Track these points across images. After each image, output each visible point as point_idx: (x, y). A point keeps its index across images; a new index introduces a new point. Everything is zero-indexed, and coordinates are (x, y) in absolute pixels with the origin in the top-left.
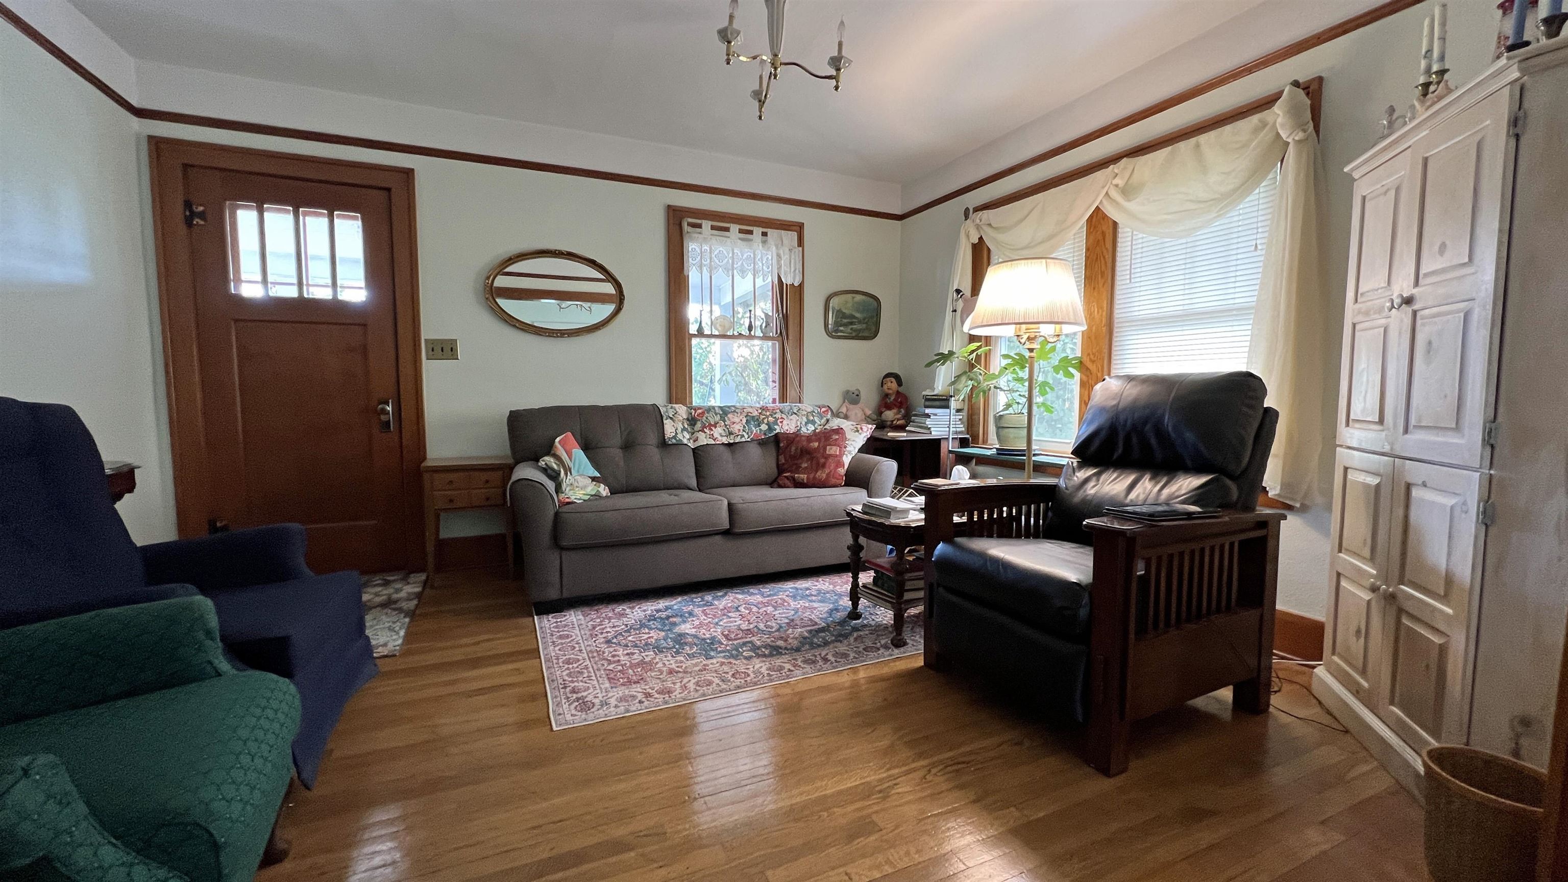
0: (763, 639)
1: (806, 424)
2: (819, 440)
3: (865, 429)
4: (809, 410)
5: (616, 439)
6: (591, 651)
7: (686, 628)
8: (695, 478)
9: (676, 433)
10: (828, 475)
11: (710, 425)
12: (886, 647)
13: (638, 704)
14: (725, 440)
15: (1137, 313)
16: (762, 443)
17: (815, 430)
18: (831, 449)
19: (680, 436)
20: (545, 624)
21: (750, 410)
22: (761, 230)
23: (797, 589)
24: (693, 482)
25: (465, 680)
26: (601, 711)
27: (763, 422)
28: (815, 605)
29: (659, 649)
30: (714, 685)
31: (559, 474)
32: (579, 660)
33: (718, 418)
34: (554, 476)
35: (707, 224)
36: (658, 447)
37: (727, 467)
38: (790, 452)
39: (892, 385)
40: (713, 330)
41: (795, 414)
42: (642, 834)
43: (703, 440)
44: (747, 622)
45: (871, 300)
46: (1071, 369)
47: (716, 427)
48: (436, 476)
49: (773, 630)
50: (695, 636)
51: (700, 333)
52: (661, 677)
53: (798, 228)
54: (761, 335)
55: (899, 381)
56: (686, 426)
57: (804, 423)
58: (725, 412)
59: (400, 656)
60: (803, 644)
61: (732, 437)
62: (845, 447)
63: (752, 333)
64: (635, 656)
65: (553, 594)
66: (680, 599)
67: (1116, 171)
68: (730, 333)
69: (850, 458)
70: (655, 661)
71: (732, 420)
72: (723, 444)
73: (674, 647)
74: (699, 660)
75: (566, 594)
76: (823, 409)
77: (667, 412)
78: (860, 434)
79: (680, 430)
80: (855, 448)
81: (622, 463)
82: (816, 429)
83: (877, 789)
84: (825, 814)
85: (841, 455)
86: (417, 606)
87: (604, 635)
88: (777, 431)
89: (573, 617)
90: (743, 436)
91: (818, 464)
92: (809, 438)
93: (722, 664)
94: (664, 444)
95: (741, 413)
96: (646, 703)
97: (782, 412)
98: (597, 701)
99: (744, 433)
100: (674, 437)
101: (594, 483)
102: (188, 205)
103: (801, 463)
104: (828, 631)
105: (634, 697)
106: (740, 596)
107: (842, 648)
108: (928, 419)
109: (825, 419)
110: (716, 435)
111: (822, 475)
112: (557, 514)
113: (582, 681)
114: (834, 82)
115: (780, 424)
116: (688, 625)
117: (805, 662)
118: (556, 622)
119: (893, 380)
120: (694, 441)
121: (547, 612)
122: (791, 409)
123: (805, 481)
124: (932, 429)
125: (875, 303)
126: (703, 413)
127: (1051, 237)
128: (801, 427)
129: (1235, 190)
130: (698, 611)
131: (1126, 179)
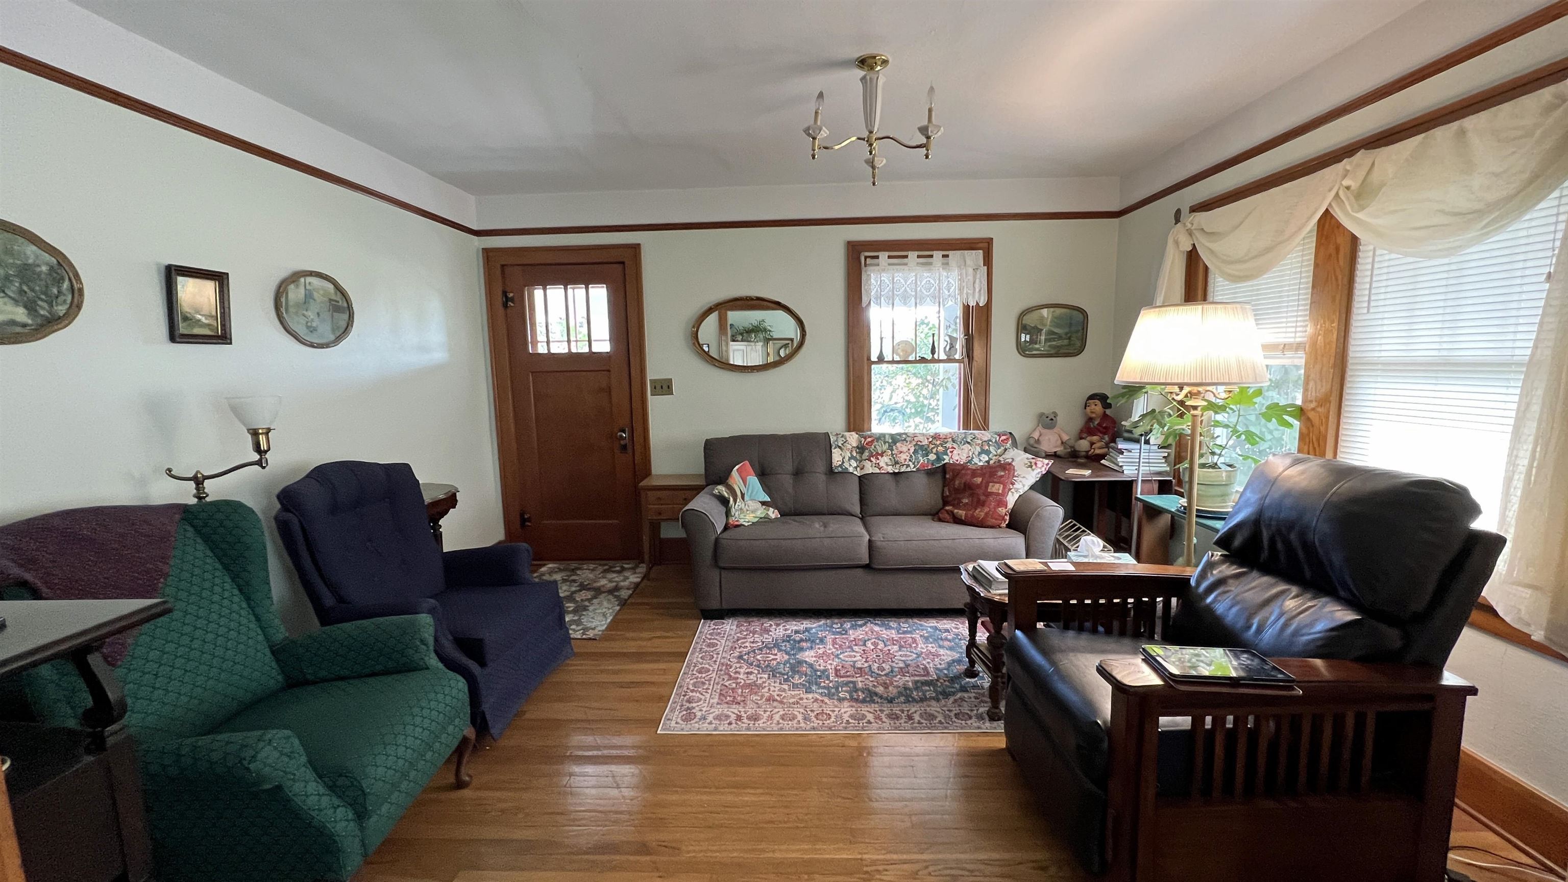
0: (867, 682)
1: (980, 454)
2: (983, 475)
3: (1040, 464)
4: (986, 439)
5: (789, 467)
6: (723, 664)
7: (808, 656)
8: (859, 505)
9: (843, 462)
10: (987, 514)
11: (878, 454)
12: (980, 717)
13: (727, 725)
14: (890, 469)
15: (1376, 354)
16: (930, 473)
17: (988, 462)
18: (993, 486)
19: (846, 465)
20: (706, 628)
21: (921, 438)
22: (941, 253)
23: (936, 628)
24: (857, 509)
25: (625, 671)
26: (697, 725)
27: (932, 452)
28: (942, 652)
29: (774, 673)
30: (796, 721)
31: (729, 501)
32: (709, 670)
33: (885, 447)
34: (724, 501)
35: (883, 256)
36: (826, 474)
37: (891, 497)
38: (954, 485)
39: (1097, 408)
40: (895, 355)
41: (969, 443)
42: (664, 844)
43: (869, 469)
44: (864, 660)
45: (1075, 313)
46: (1286, 417)
47: (882, 456)
48: (649, 493)
49: (883, 673)
50: (811, 666)
51: (881, 360)
52: (759, 702)
53: (985, 246)
54: (945, 358)
55: (1107, 406)
56: (855, 454)
57: (977, 453)
58: (895, 439)
59: (600, 640)
60: (900, 694)
61: (898, 466)
62: (1013, 484)
63: (936, 356)
64: (751, 677)
65: (714, 604)
66: (822, 622)
67: (1348, 167)
68: (911, 358)
69: (1016, 496)
70: (764, 685)
71: (900, 449)
72: (888, 473)
73: (787, 674)
74: (798, 692)
75: (725, 606)
76: (1003, 438)
77: (837, 440)
78: (1033, 470)
79: (847, 458)
80: (1024, 486)
81: (791, 490)
82: (991, 459)
83: (865, 869)
84: (806, 877)
85: (1004, 494)
86: (630, 596)
87: (742, 649)
88: (945, 462)
89: (729, 626)
90: (908, 466)
91: (979, 500)
92: (974, 473)
93: (816, 700)
94: (830, 471)
95: (911, 442)
96: (734, 725)
97: (954, 441)
98: (699, 714)
99: (910, 463)
100: (840, 466)
101: (764, 507)
102: (505, 293)
103: (963, 498)
104: (935, 685)
105: (728, 717)
106: (877, 628)
107: (934, 707)
108: (1121, 456)
109: (1002, 448)
110: (882, 464)
111: (980, 513)
112: (717, 540)
113: (700, 692)
114: (924, 150)
115: (950, 454)
116: (812, 653)
117: (889, 716)
118: (714, 629)
119: (1098, 402)
120: (862, 469)
121: (712, 619)
122: (965, 437)
123: (963, 518)
124: (1124, 468)
125: (1081, 316)
126: (872, 442)
127: (1268, 250)
128: (973, 458)
129: (1509, 198)
130: (830, 638)
131: (1362, 178)
